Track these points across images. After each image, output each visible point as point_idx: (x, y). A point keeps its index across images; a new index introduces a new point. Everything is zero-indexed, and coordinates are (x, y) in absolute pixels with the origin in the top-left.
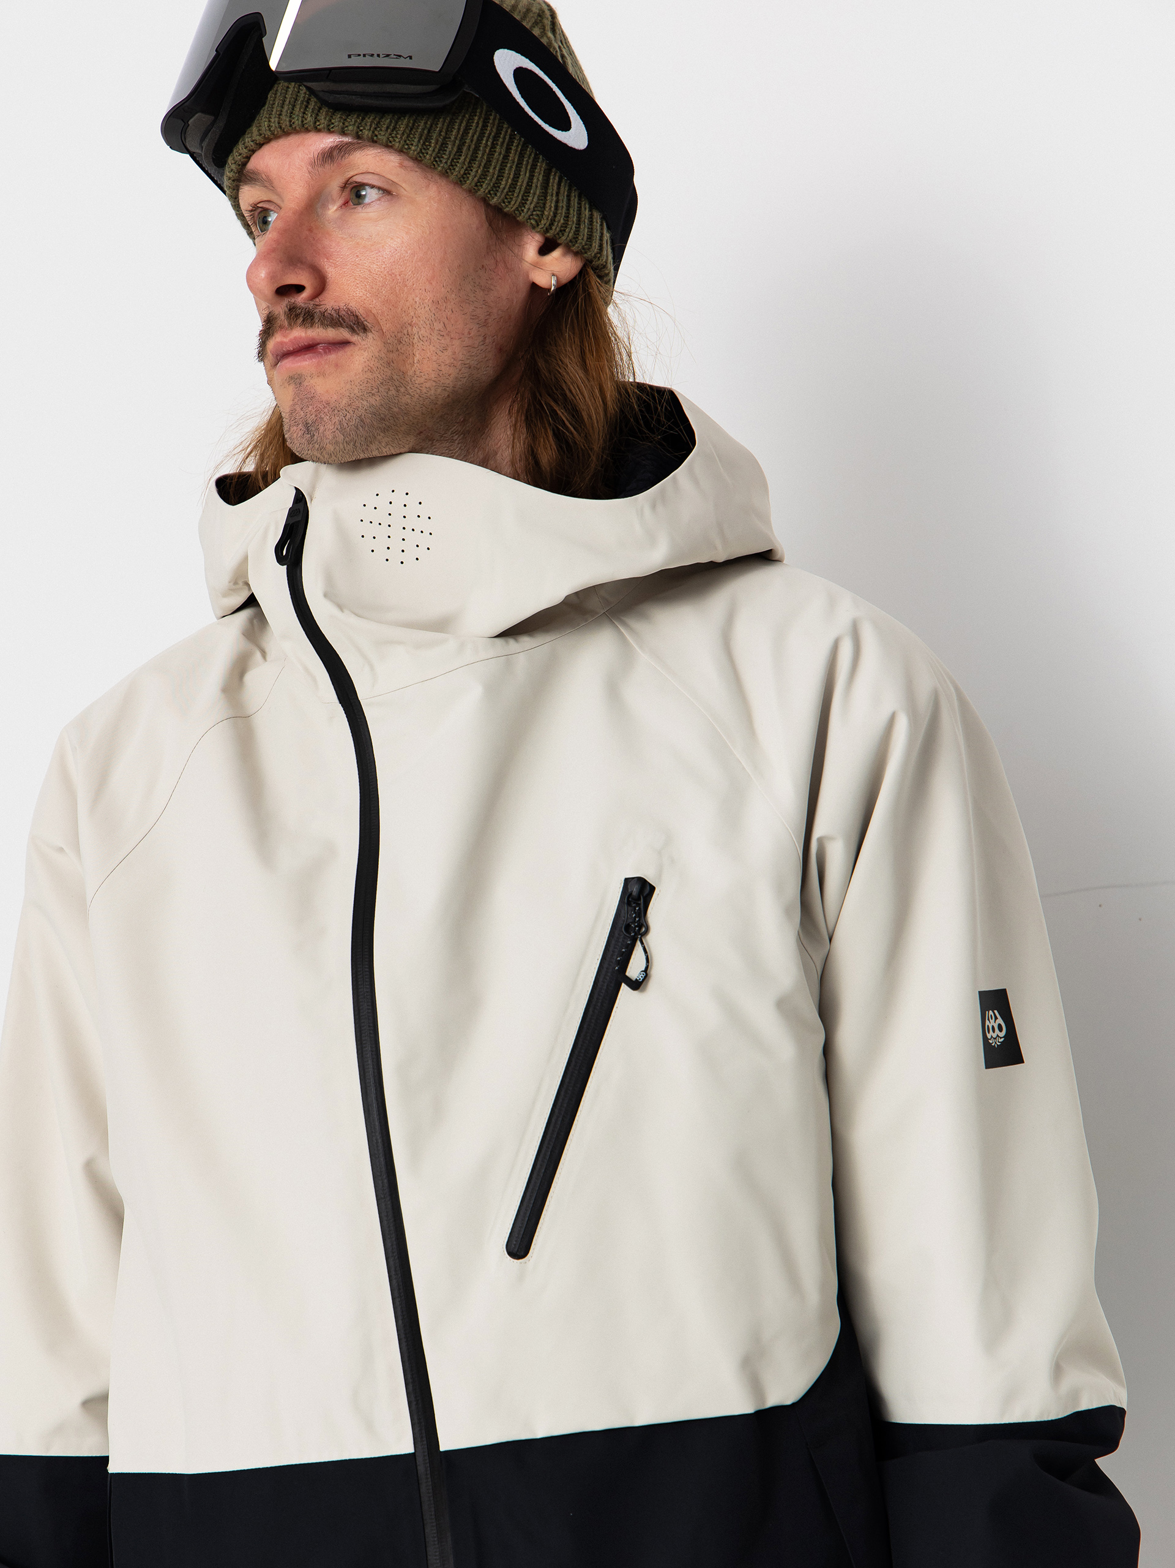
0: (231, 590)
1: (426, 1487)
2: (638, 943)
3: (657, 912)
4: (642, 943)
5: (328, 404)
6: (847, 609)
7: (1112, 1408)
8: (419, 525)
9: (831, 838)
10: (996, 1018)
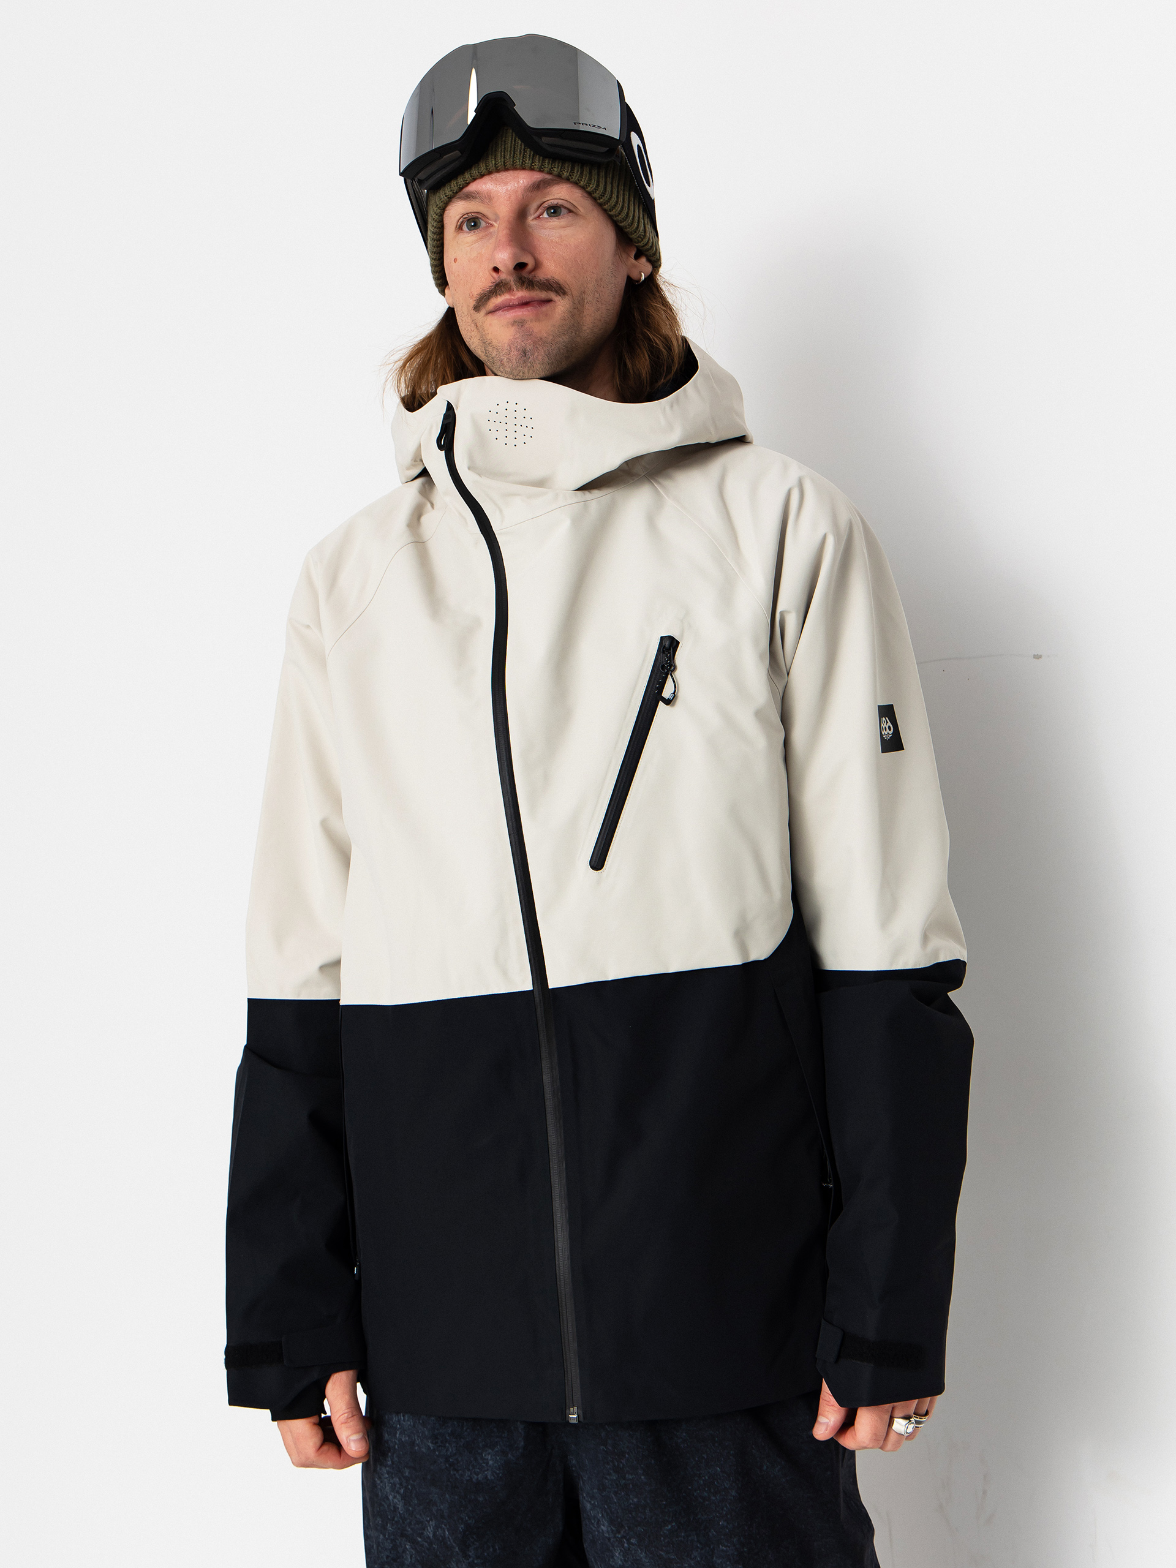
0: (413, 465)
1: (540, 1011)
2: (669, 676)
3: (681, 657)
4: (672, 676)
5: (541, 339)
6: (795, 471)
7: (958, 961)
8: (525, 422)
9: (788, 612)
10: (887, 722)
